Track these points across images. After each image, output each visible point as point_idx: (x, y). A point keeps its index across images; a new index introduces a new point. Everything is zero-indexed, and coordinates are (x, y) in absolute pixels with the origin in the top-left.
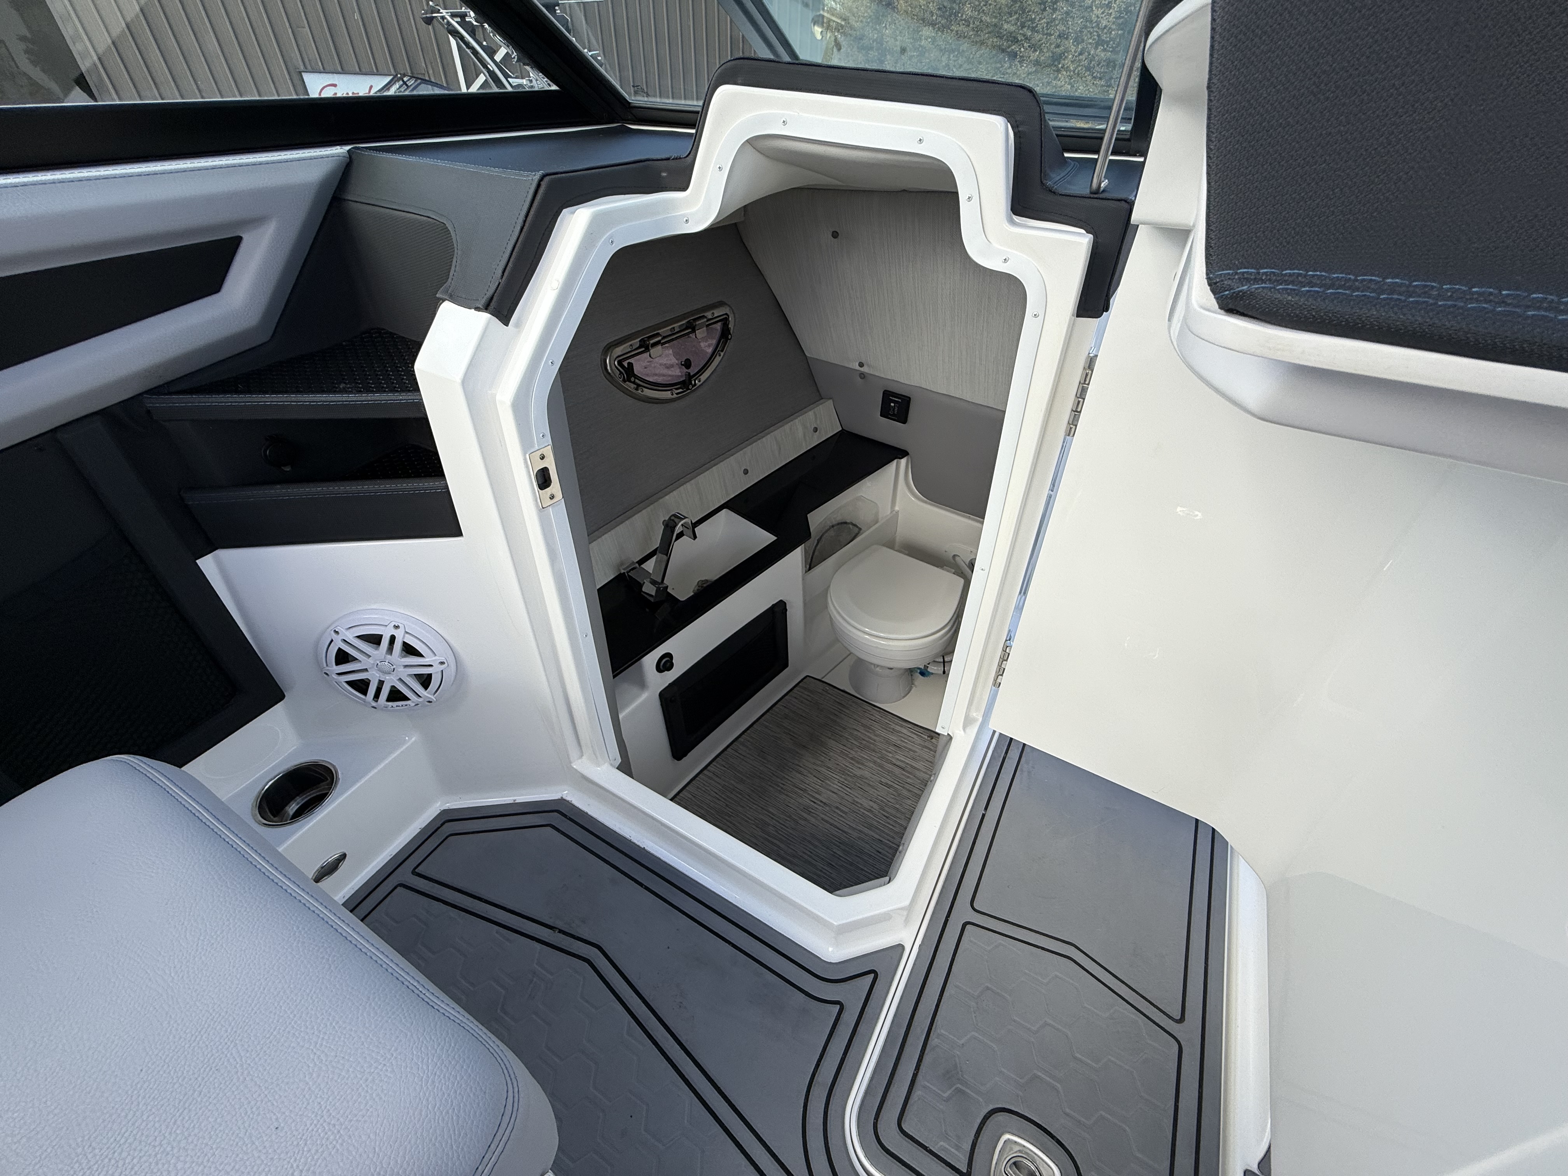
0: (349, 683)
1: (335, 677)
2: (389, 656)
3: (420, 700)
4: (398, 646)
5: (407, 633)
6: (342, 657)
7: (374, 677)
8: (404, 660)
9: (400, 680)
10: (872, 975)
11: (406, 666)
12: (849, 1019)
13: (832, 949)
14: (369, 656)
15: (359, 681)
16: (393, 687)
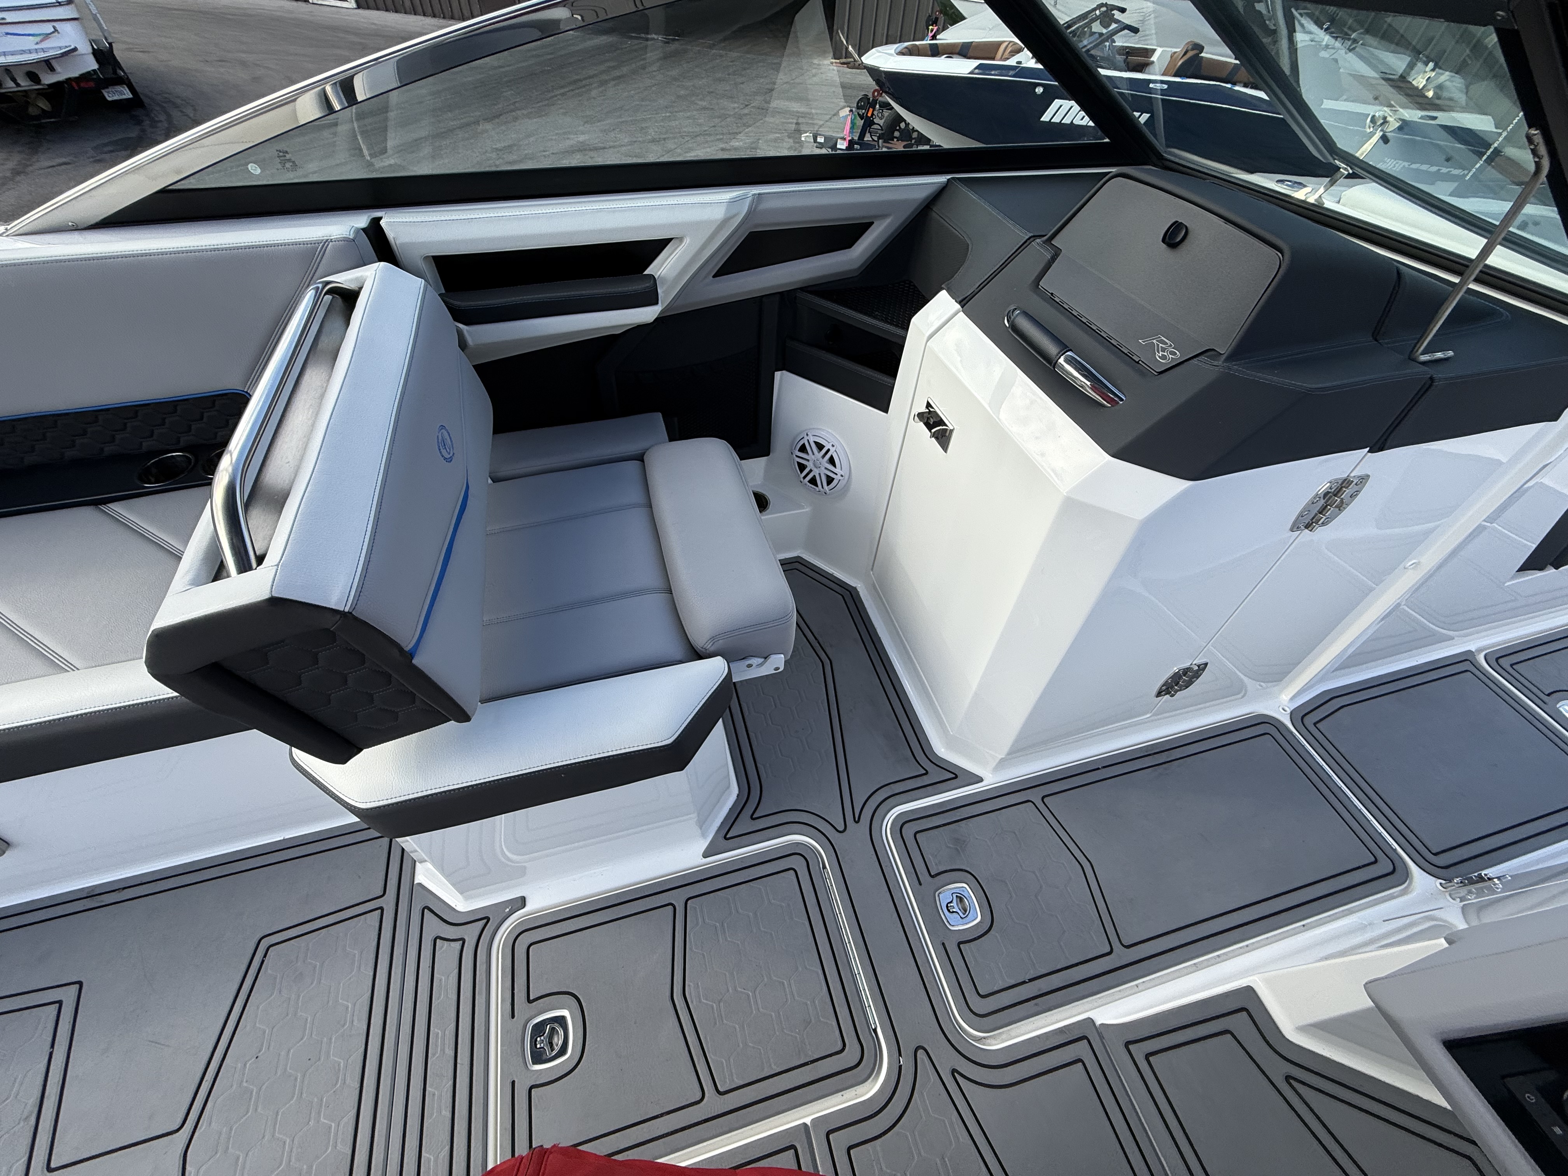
1: (795, 456)
2: (822, 459)
3: (823, 489)
4: (828, 456)
5: (836, 451)
6: (803, 449)
7: (810, 465)
8: (827, 464)
9: (820, 474)
10: (955, 776)
11: (826, 468)
12: (926, 780)
13: (943, 750)
14: (813, 454)
15: (803, 464)
16: (815, 476)
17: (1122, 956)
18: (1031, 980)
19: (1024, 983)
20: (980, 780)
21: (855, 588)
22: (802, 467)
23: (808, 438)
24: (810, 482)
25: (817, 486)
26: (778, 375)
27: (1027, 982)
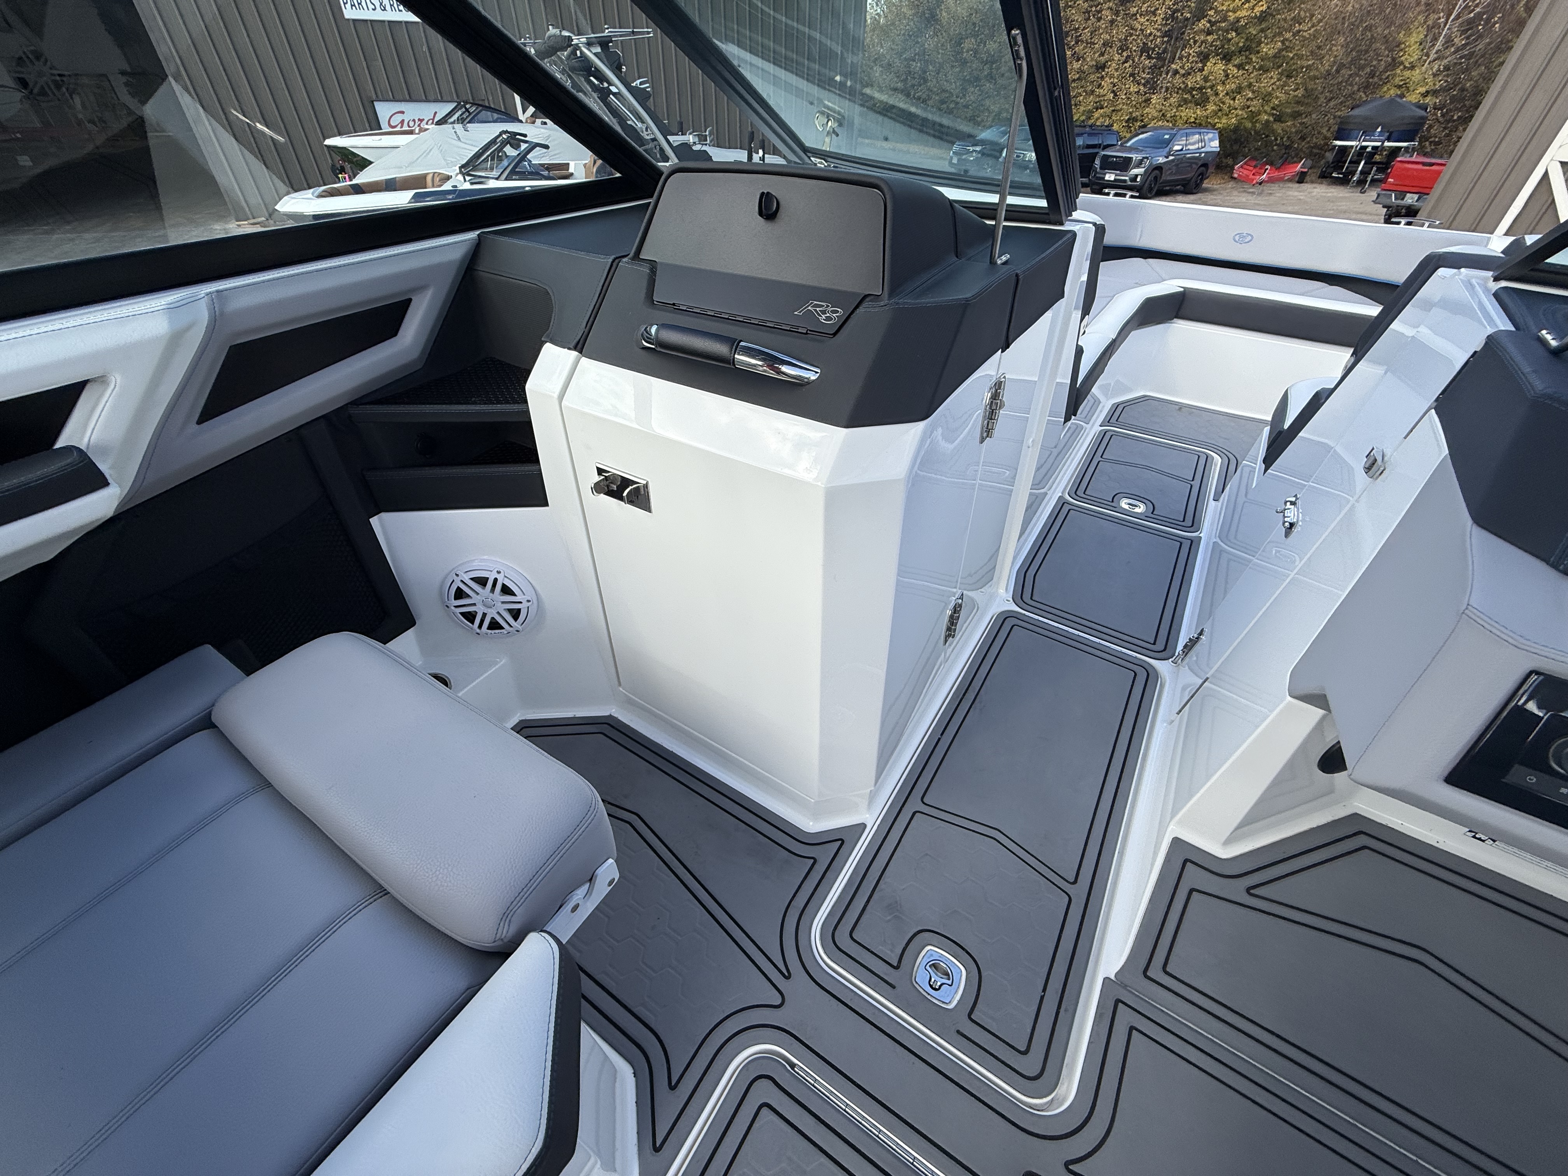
0: (462, 614)
1: (453, 608)
2: (491, 594)
3: (511, 629)
4: (499, 587)
5: (505, 577)
6: (460, 594)
7: (480, 610)
8: (502, 597)
9: (498, 613)
10: (840, 842)
11: (503, 603)
12: (820, 868)
13: (811, 823)
14: (478, 594)
15: (469, 612)
16: (493, 618)
17: (1079, 892)
18: (1044, 990)
19: (1042, 998)
20: (863, 826)
21: (610, 716)
22: (470, 617)
23: (460, 578)
24: (489, 628)
25: (502, 628)
26: (374, 521)
27: (1044, 995)
